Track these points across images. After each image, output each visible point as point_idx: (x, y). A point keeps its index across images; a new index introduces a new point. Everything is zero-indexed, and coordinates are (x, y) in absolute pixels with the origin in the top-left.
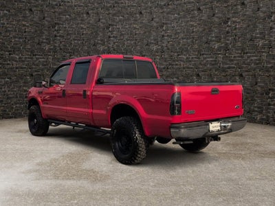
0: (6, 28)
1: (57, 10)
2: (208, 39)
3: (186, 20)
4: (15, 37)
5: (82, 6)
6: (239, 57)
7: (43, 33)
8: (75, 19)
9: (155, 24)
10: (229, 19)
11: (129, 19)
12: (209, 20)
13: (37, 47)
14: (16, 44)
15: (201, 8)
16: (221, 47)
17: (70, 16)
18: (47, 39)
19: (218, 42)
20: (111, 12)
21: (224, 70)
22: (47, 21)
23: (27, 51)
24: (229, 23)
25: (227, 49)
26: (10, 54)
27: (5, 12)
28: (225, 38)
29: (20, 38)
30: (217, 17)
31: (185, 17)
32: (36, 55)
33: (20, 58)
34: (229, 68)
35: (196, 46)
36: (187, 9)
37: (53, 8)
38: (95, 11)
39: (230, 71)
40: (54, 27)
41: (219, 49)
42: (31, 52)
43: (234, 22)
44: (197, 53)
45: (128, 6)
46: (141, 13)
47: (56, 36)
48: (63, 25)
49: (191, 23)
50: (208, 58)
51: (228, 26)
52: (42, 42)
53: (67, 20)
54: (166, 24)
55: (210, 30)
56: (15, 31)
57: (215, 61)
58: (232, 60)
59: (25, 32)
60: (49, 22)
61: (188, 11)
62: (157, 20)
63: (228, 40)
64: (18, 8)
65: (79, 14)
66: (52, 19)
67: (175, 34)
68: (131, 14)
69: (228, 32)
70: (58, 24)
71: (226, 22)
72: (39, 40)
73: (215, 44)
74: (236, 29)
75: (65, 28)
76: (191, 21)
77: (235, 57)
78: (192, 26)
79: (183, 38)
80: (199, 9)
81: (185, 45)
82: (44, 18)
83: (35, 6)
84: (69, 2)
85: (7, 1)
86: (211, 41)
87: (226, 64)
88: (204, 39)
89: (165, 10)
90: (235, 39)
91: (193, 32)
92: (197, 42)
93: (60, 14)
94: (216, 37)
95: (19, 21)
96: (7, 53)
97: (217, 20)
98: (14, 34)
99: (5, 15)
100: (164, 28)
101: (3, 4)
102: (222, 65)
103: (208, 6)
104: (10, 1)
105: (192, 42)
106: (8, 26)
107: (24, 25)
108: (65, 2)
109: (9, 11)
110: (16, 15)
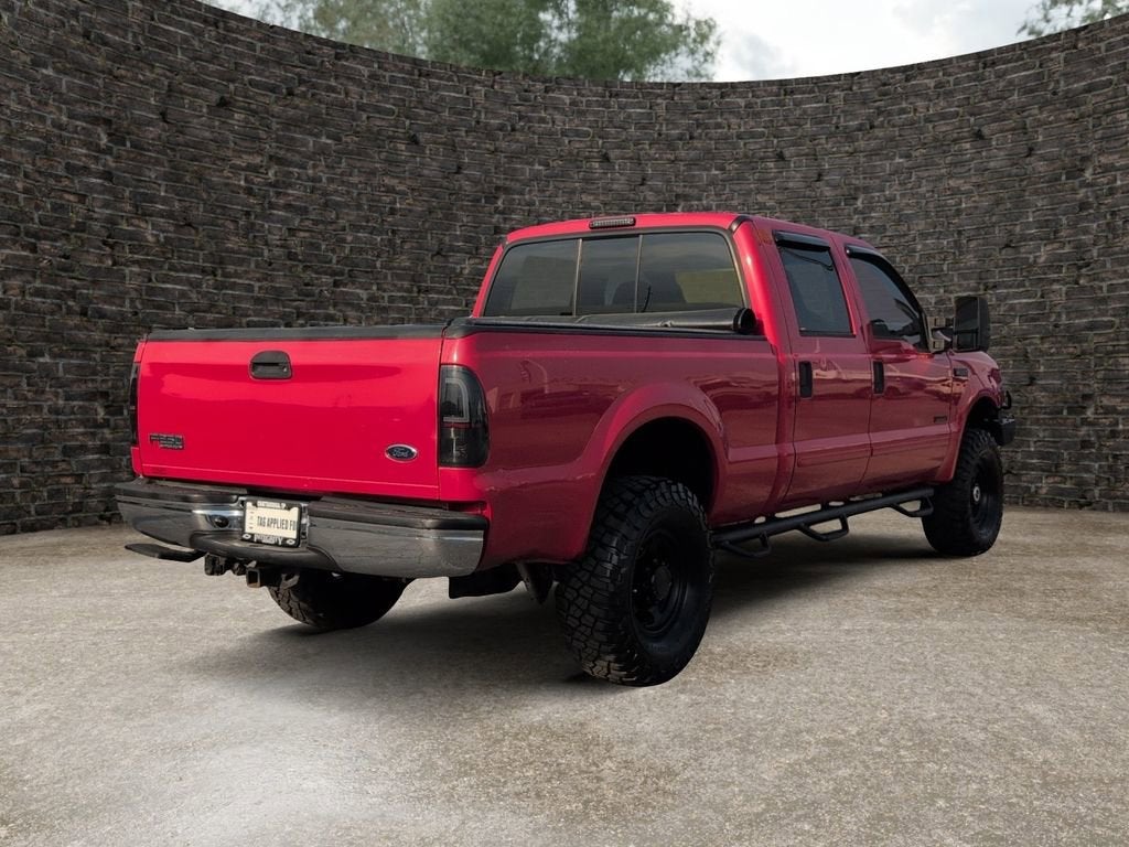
0: (325, 194)
1: (504, 145)
2: (1011, 233)
3: (934, 172)
4: (355, 227)
5: (587, 134)
7: (455, 218)
8: (564, 175)
9: (828, 193)
10: (1085, 159)
11: (740, 178)
12: (1014, 171)
13: (431, 263)
14: (361, 251)
15: (986, 131)
16: (1060, 258)
17: (547, 165)
18: (468, 240)
19: (1049, 241)
20: (682, 153)
21: (1074, 336)
22: (468, 178)
23: (400, 277)
24: (1088, 175)
25: (1081, 262)
26: (336, 284)
27: (324, 140)
28: (1073, 226)
29: (373, 231)
30: (1043, 158)
31: (928, 163)
32: (427, 291)
33: (372, 298)
34: (1092, 327)
35: (970, 260)
36: (936, 139)
37: (491, 136)
38: (629, 153)
39: (1094, 339)
40: (492, 199)
41: (1054, 264)
42: (413, 280)
43: (1107, 169)
44: (972, 283)
45: (739, 137)
46: (781, 157)
48: (522, 194)
49: (952, 183)
50: (1015, 296)
51: (1084, 184)
52: (452, 249)
53: (536, 177)
54: (866, 190)
55: (1020, 203)
56: (359, 207)
57: (1040, 305)
58: (1104, 300)
59: (393, 212)
60: (476, 182)
61: (941, 144)
62: (835, 177)
63: (1086, 231)
64: (369, 130)
65: (574, 159)
66: (487, 172)
67: (899, 222)
68: (750, 161)
69: (1083, 206)
70: (507, 190)
71: (1075, 172)
72: (441, 242)
73: (1038, 248)
74: (1112, 192)
75: (530, 203)
76: (951, 176)
77: (1112, 288)
78: (955, 192)
79: (924, 236)
80: (979, 136)
81: (929, 256)
82: (459, 169)
83: (429, 130)
84: (542, 120)
85: (330, 106)
86: (1024, 238)
87: (1081, 313)
88: (999, 235)
89: (862, 144)
90: (1110, 227)
91: (958, 212)
92: (973, 244)
93: (512, 157)
94: (1042, 224)
95: (373, 173)
96: (325, 279)
97: (1041, 166)
98: (353, 215)
99: (323, 151)
100: (859, 203)
101: (318, 115)
102: (1064, 320)
103: (1010, 124)
104: (343, 106)
105: (957, 244)
106: (332, 187)
107: (390, 190)
108: (530, 120)
109: (338, 139)
110: (360, 153)
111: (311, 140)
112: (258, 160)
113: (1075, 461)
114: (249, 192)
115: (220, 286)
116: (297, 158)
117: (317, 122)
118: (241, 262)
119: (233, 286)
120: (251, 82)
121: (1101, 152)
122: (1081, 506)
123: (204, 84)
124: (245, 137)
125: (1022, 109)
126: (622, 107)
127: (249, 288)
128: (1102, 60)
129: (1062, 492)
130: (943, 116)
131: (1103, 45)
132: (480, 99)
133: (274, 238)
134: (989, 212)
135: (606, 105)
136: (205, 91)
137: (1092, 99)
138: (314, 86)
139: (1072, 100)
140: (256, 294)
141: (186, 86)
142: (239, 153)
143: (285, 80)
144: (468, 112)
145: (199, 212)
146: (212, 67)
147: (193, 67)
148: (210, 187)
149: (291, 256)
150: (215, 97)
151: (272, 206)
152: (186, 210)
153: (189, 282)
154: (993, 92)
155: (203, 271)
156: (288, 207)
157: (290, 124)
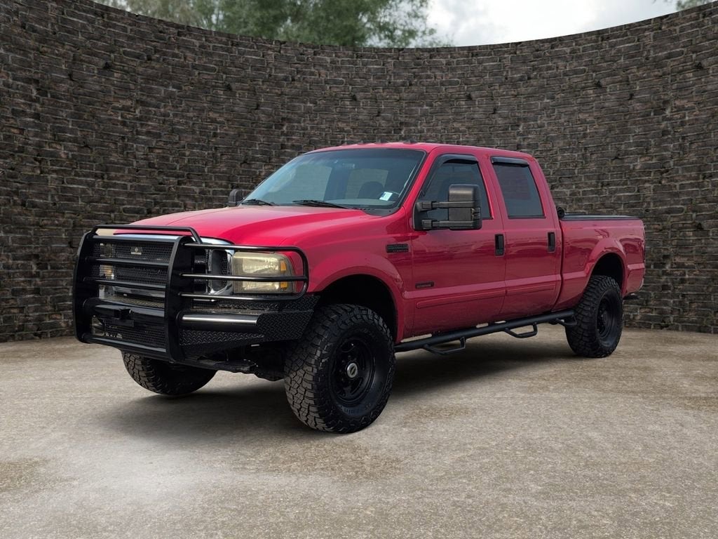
0: (172, 124)
1: (287, 90)
2: (618, 150)
3: (570, 109)
4: (191, 146)
5: (341, 83)
6: (692, 185)
7: (255, 139)
8: (326, 109)
9: (500, 121)
10: (666, 102)
11: (442, 111)
12: (621, 109)
13: (240, 169)
14: (195, 161)
15: (603, 82)
16: (650, 166)
17: (315, 103)
18: (264, 153)
19: (642, 155)
20: (404, 95)
21: (658, 217)
22: (263, 112)
23: (220, 178)
24: (668, 112)
25: (663, 169)
26: (179, 183)
27: (171, 89)
28: (658, 146)
29: (202, 148)
30: (640, 101)
31: (566, 103)
33: (202, 192)
34: (669, 212)
35: (593, 167)
36: (570, 87)
37: (278, 84)
38: (369, 94)
39: (671, 219)
40: (279, 126)
41: (646, 170)
42: (229, 180)
43: (680, 109)
44: (594, 182)
45: (442, 84)
46: (469, 98)
47: (283, 146)
48: (299, 122)
49: (581, 116)
50: (621, 191)
51: (665, 119)
52: (254, 159)
53: (308, 111)
54: (525, 120)
55: (625, 131)
56: (193, 132)
57: (637, 197)
58: (677, 195)
59: (215, 135)
60: (269, 115)
61: (574, 90)
62: (504, 111)
63: (666, 149)
64: (200, 82)
65: (334, 99)
66: (276, 109)
67: (546, 142)
68: (449, 100)
69: (665, 133)
70: (289, 120)
71: (660, 110)
72: (246, 155)
73: (636, 160)
74: (682, 124)
75: (305, 129)
76: (580, 111)
77: (682, 186)
78: (583, 122)
79: (563, 150)
80: (598, 85)
81: (566, 164)
82: (258, 107)
83: (239, 81)
84: (312, 74)
85: (174, 66)
86: (627, 153)
87: (663, 202)
88: (611, 150)
89: (522, 90)
90: (681, 147)
91: (585, 136)
92: (594, 157)
93: (293, 98)
94: (638, 145)
95: (202, 110)
96: (172, 180)
97: (638, 106)
98: (190, 138)
99: (170, 96)
100: (521, 129)
101: (166, 73)
102: (652, 207)
103: (618, 78)
104: (183, 66)
105: (584, 157)
106: (176, 120)
107: (213, 121)
108: (304, 73)
109: (179, 88)
110: (194, 97)
111: (163, 89)
112: (129, 103)
113: (658, 299)
114: (124, 124)
115: (106, 186)
116: (154, 101)
117: (166, 77)
118: (119, 170)
119: (115, 185)
120: (125, 52)
121: (677, 98)
122: (662, 328)
123: (95, 55)
124: (122, 88)
125: (626, 69)
126: (365, 64)
127: (124, 187)
128: (677, 38)
129: (650, 318)
130: (576, 72)
131: (677, 28)
132: (271, 60)
133: (140, 154)
134: (605, 135)
135: (354, 63)
136: (96, 59)
137: (671, 63)
138: (165, 54)
139: (658, 64)
140: (129, 190)
141: (84, 57)
142: (117, 99)
143: (146, 50)
144: (264, 69)
145: (93, 138)
146: (100, 44)
147: (88, 44)
148: (100, 122)
149: (151, 165)
150: (102, 63)
151: (138, 133)
152: (85, 137)
153: (87, 184)
154: (607, 57)
155: (96, 176)
156: (148, 133)
157: (148, 79)
